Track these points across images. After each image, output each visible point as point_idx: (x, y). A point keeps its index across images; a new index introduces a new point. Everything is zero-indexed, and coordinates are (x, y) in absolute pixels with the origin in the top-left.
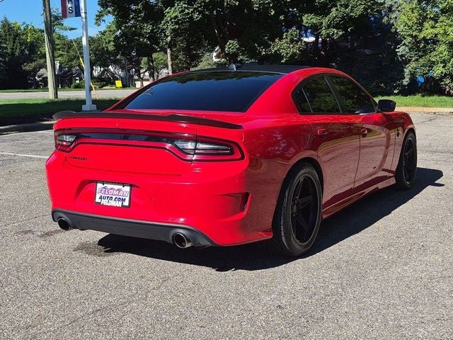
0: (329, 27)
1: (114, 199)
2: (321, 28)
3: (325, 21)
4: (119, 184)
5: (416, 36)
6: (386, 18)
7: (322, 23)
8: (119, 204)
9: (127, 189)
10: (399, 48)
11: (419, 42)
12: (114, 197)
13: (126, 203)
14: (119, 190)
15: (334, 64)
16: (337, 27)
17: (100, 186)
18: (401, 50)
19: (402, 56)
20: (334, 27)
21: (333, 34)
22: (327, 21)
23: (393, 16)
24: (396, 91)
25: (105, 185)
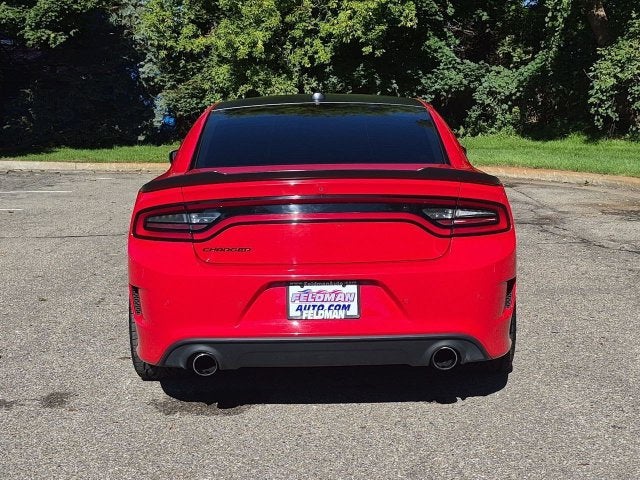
0: (38, 26)
1: (326, 307)
2: (23, 28)
3: (30, 15)
4: (334, 282)
5: (172, 47)
6: (115, 16)
7: (24, 19)
8: (340, 315)
9: (352, 289)
10: (142, 66)
11: (178, 58)
12: (326, 305)
13: (354, 311)
14: (336, 293)
15: (27, 91)
16: (52, 26)
17: (294, 290)
18: (147, 69)
19: (148, 80)
20: (47, 27)
21: (48, 39)
22: (32, 14)
23: (126, 12)
24: (141, 138)
25: (306, 288)
